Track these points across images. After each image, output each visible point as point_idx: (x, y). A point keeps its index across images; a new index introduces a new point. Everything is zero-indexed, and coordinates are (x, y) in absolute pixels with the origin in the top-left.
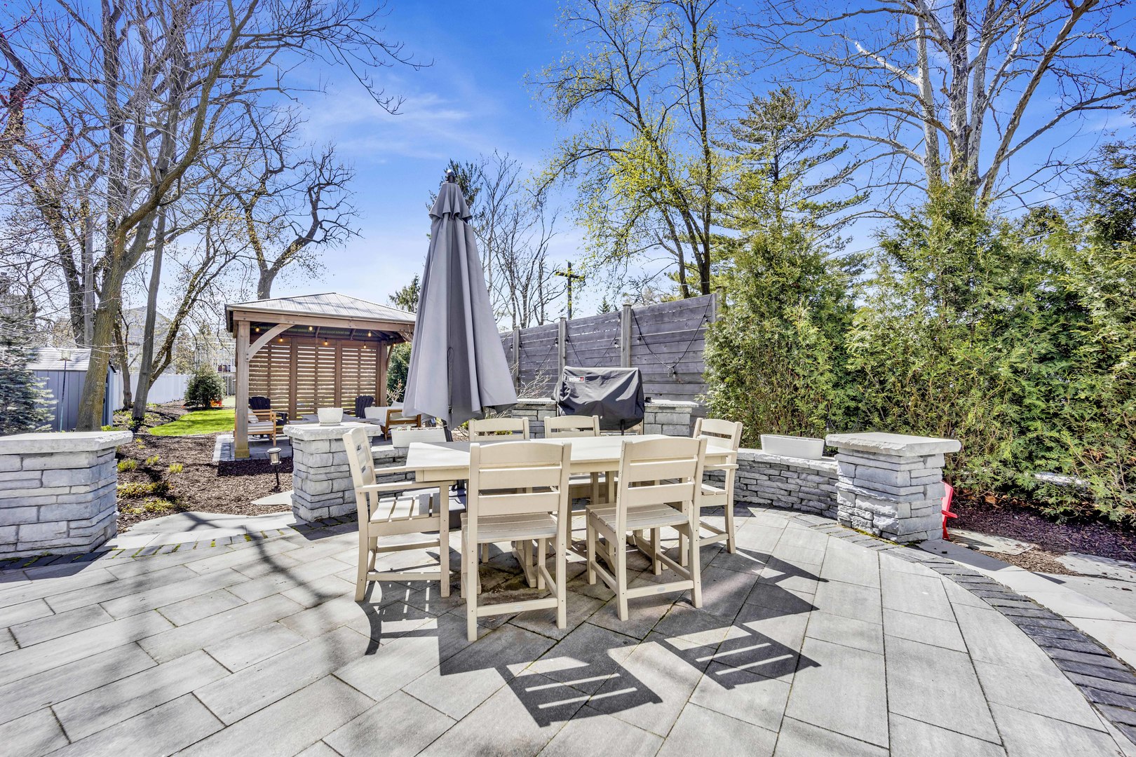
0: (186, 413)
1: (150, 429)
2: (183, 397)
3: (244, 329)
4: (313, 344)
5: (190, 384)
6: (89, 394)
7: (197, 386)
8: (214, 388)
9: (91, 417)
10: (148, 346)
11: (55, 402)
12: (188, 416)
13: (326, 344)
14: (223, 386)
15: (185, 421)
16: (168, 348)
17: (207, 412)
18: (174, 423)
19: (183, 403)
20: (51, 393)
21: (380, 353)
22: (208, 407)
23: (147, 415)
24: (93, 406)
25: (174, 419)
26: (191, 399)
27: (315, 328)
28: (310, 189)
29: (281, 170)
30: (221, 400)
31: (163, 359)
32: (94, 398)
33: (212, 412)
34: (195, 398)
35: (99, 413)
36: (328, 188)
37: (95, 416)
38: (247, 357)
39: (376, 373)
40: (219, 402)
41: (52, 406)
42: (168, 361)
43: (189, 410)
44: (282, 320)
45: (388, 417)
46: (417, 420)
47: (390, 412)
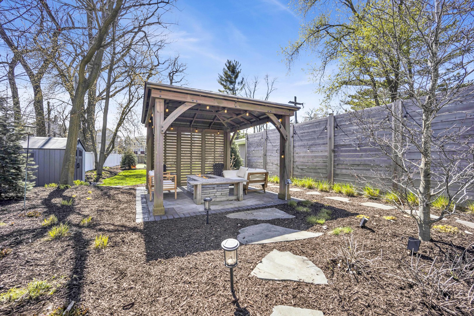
0: (121, 171)
1: (104, 180)
2: (119, 164)
3: (160, 105)
4: (190, 131)
5: (123, 158)
6: (66, 162)
7: (125, 159)
8: (132, 160)
9: (67, 175)
10: (103, 139)
11: (36, 167)
12: (122, 173)
13: (197, 131)
14: (136, 158)
15: (120, 175)
16: (113, 142)
17: (130, 171)
18: (116, 176)
19: (120, 167)
20: (33, 161)
21: (227, 138)
22: (130, 169)
23: (103, 172)
24: (68, 169)
25: (116, 175)
26: (123, 165)
27: (212, 107)
28: (170, 74)
29: (158, 65)
30: (135, 165)
31: (111, 147)
32: (69, 165)
33: (132, 171)
34: (125, 165)
35: (72, 173)
36: (177, 74)
37: (70, 175)
38: (162, 129)
39: (224, 149)
40: (135, 166)
41: (35, 169)
42: (113, 147)
43: (122, 170)
44: (189, 99)
45: (248, 178)
46: (265, 180)
47: (250, 174)
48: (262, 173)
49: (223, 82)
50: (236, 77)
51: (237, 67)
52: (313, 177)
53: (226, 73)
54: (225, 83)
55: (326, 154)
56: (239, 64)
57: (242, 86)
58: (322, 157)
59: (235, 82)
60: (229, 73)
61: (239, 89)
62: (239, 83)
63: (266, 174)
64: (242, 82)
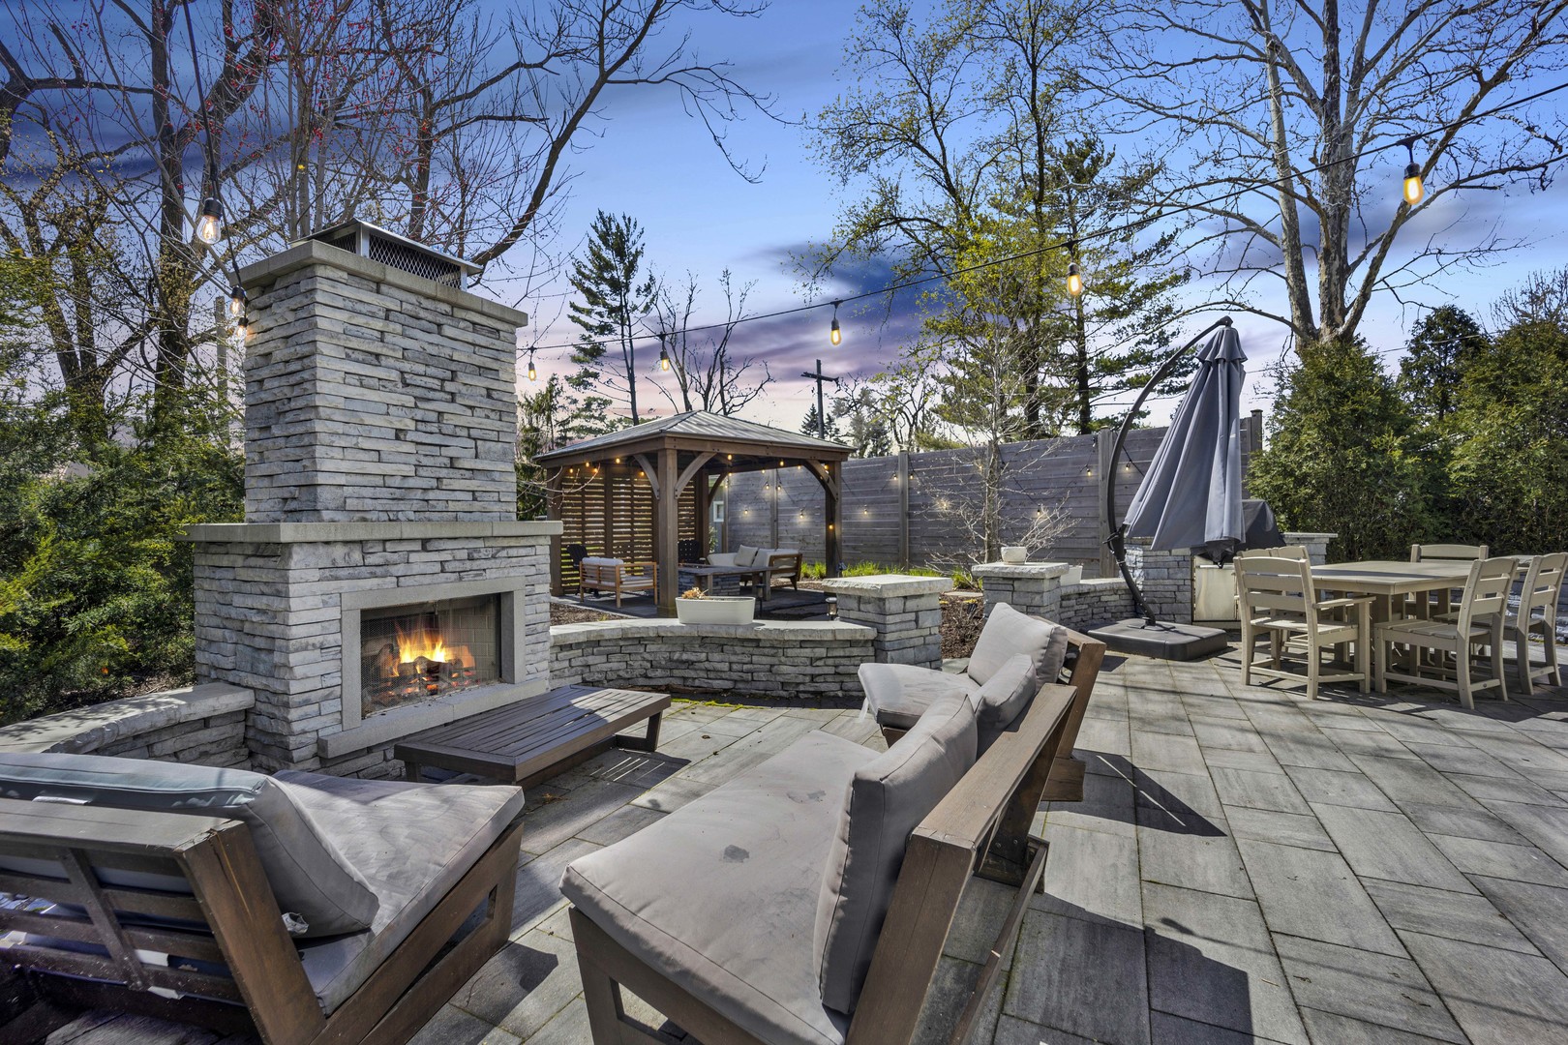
45: (771, 564)
46: (797, 568)
47: (773, 558)
48: (791, 556)
49: (587, 284)
50: (630, 269)
51: (632, 239)
52: (875, 561)
53: (597, 255)
54: (594, 288)
55: (897, 520)
56: (639, 229)
57: (648, 300)
58: (889, 524)
59: (627, 286)
60: (608, 255)
61: (641, 308)
62: (638, 290)
63: (799, 557)
64: (648, 288)
